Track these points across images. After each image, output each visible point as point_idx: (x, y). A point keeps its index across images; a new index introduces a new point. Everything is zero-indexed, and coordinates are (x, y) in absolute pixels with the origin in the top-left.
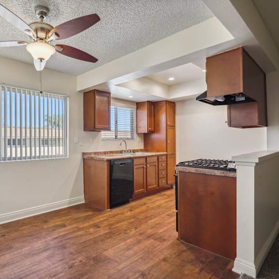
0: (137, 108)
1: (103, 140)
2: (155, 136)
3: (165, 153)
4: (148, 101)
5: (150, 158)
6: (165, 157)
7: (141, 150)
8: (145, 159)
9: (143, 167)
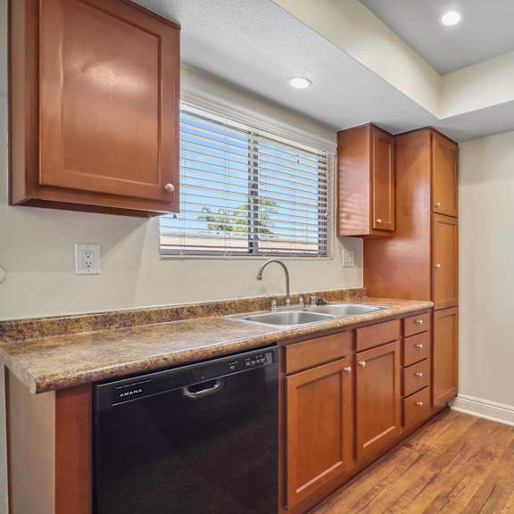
0: (340, 151)
1: (169, 255)
2: (397, 247)
3: (427, 304)
4: (374, 127)
5: (371, 330)
6: (428, 316)
7: (354, 294)
8: (349, 335)
9: (340, 372)
